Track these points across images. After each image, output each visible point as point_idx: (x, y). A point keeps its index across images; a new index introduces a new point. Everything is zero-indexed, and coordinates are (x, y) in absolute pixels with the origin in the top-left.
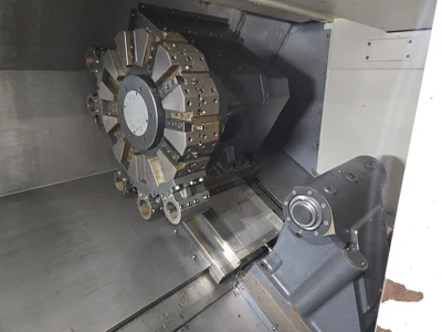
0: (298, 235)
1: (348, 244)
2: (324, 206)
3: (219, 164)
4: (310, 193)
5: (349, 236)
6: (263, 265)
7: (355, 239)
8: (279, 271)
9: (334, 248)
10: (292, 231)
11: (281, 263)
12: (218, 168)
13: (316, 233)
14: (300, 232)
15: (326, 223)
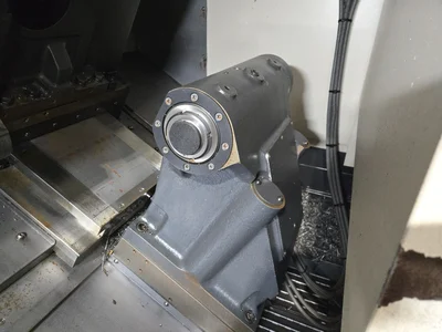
0: (184, 174)
1: (258, 175)
2: (219, 117)
3: (42, 77)
4: (194, 97)
5: (258, 162)
6: (141, 225)
7: (266, 167)
8: (166, 229)
9: (238, 184)
10: (175, 170)
11: (166, 218)
12: (41, 83)
13: (211, 166)
14: (186, 169)
15: (225, 147)
